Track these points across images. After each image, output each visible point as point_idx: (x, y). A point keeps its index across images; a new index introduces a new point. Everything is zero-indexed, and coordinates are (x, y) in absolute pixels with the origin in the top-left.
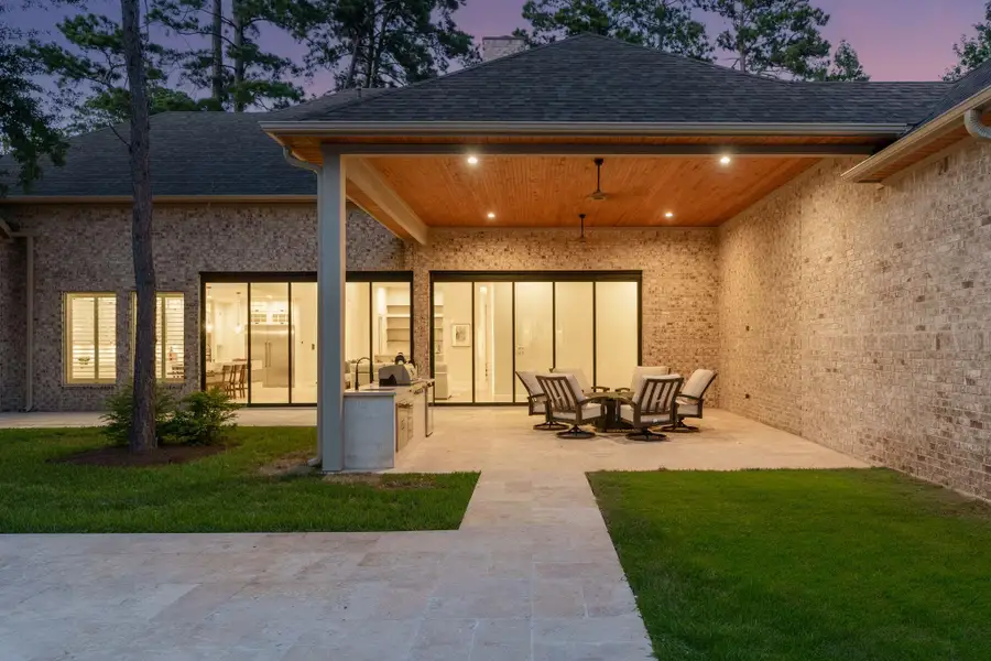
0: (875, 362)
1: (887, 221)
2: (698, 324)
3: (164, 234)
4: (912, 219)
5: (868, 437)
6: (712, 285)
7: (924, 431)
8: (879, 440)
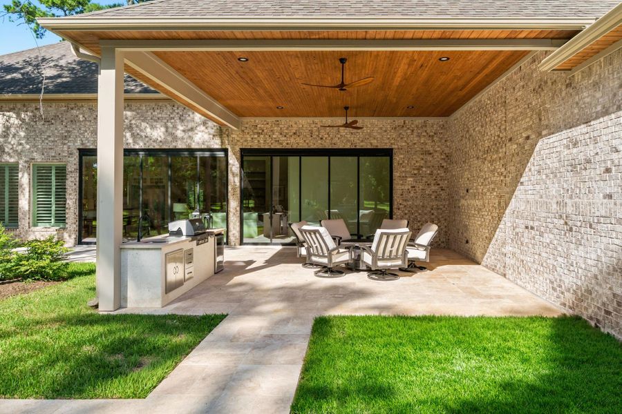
0: (566, 223)
1: (577, 103)
2: (434, 188)
3: (53, 121)
4: (600, 100)
5: (560, 286)
6: (444, 159)
7: (611, 289)
8: (568, 290)
